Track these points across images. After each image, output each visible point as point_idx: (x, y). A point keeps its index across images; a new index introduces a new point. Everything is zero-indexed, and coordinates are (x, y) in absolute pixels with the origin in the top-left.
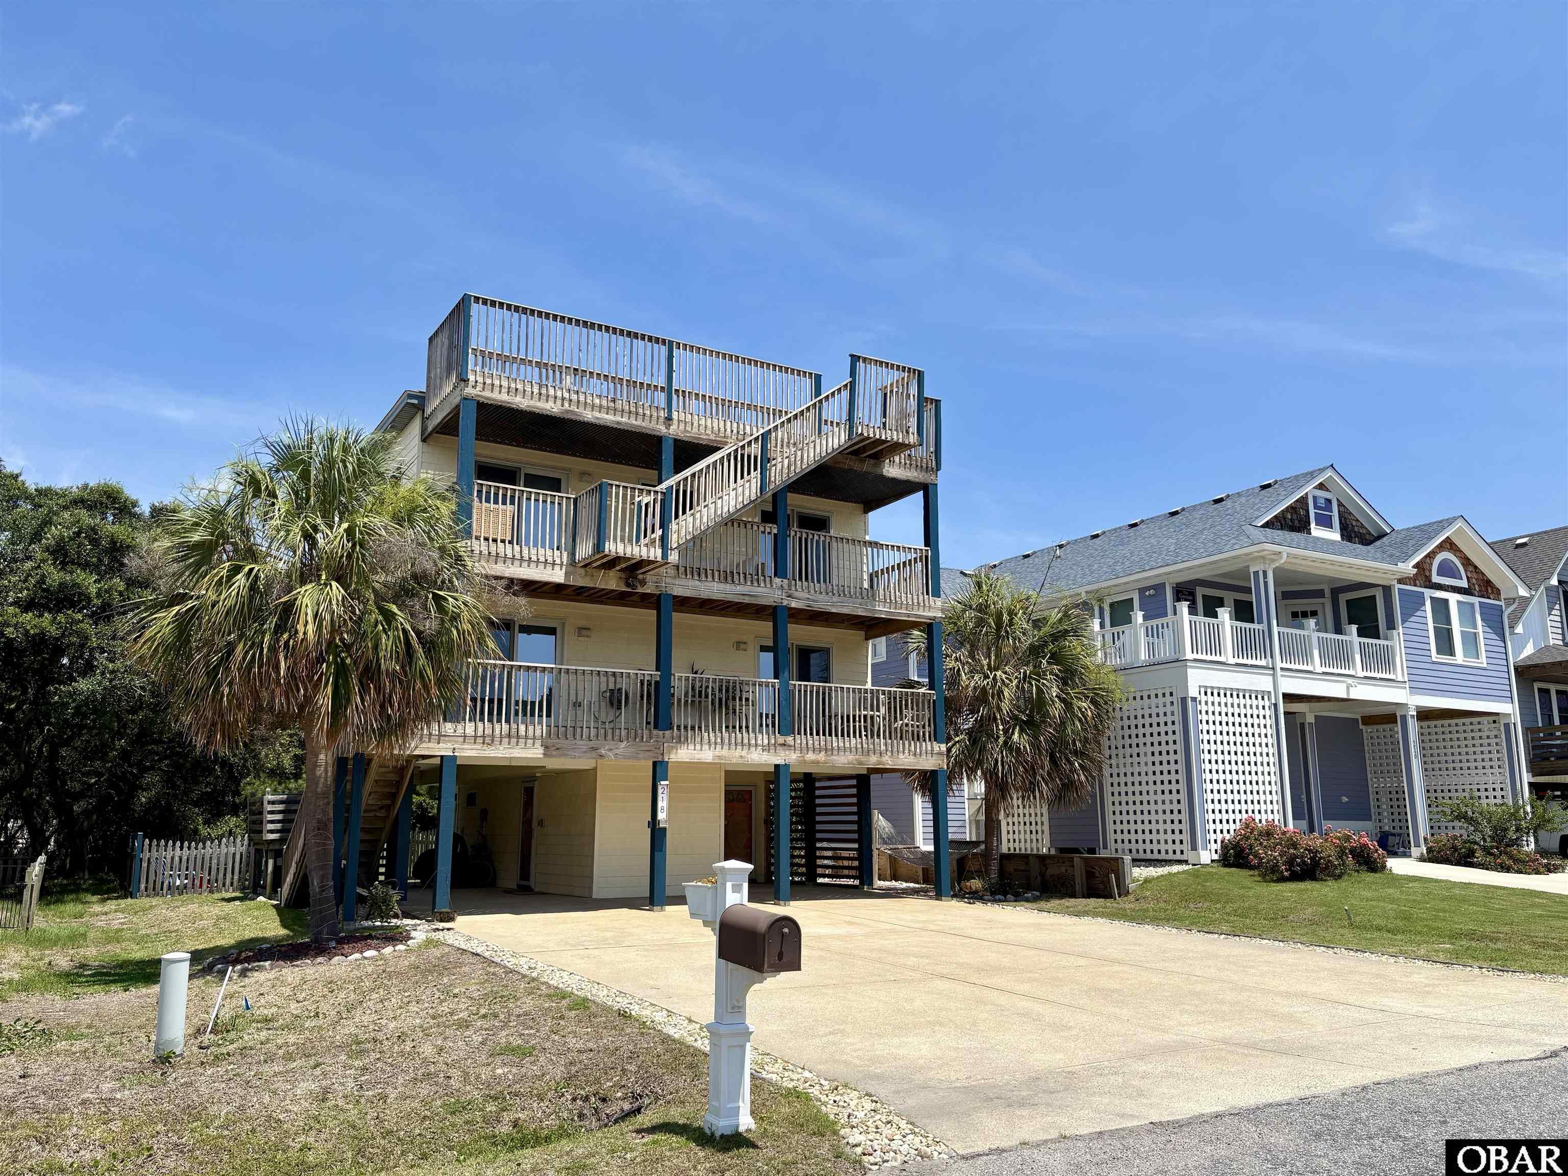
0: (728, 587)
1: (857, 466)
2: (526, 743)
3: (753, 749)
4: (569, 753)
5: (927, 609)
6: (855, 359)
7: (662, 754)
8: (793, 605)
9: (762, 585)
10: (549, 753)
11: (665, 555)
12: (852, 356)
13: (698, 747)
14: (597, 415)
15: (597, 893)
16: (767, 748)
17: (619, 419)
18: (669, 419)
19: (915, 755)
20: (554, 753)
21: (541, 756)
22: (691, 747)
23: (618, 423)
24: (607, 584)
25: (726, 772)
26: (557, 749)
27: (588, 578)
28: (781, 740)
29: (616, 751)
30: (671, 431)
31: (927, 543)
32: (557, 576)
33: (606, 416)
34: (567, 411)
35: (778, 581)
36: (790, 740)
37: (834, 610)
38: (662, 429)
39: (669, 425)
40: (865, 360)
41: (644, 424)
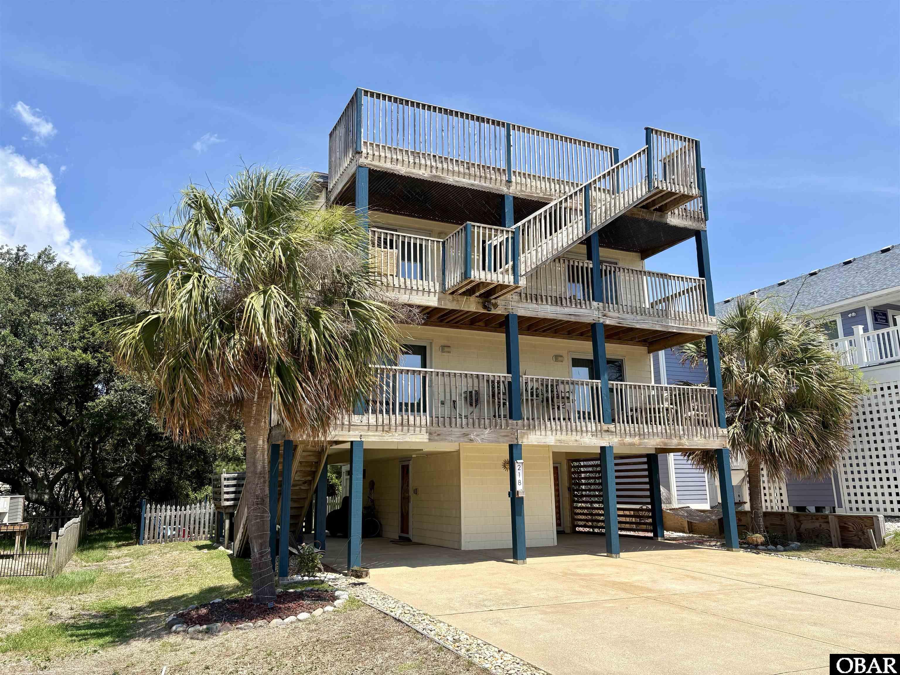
0: (559, 309)
1: (648, 217)
2: (414, 431)
3: (584, 434)
4: (448, 438)
5: (706, 325)
6: (648, 131)
7: (517, 439)
8: (608, 322)
9: (584, 307)
10: (432, 438)
11: (516, 281)
12: (647, 129)
13: (543, 433)
14: (457, 179)
15: (465, 546)
16: (595, 434)
17: (472, 181)
18: (509, 182)
19: (705, 438)
20: (436, 438)
21: (427, 441)
22: (538, 433)
23: (472, 185)
24: (469, 307)
25: (554, 453)
26: (439, 435)
27: (455, 303)
28: (605, 427)
29: (483, 437)
30: (511, 191)
31: (702, 274)
32: (432, 301)
33: (464, 180)
34: (435, 176)
35: (595, 304)
36: (612, 427)
37: (638, 326)
38: (504, 190)
39: (510, 187)
40: (656, 131)
41: (491, 186)
